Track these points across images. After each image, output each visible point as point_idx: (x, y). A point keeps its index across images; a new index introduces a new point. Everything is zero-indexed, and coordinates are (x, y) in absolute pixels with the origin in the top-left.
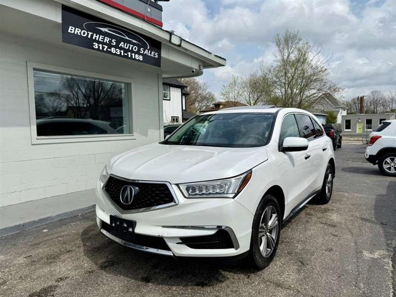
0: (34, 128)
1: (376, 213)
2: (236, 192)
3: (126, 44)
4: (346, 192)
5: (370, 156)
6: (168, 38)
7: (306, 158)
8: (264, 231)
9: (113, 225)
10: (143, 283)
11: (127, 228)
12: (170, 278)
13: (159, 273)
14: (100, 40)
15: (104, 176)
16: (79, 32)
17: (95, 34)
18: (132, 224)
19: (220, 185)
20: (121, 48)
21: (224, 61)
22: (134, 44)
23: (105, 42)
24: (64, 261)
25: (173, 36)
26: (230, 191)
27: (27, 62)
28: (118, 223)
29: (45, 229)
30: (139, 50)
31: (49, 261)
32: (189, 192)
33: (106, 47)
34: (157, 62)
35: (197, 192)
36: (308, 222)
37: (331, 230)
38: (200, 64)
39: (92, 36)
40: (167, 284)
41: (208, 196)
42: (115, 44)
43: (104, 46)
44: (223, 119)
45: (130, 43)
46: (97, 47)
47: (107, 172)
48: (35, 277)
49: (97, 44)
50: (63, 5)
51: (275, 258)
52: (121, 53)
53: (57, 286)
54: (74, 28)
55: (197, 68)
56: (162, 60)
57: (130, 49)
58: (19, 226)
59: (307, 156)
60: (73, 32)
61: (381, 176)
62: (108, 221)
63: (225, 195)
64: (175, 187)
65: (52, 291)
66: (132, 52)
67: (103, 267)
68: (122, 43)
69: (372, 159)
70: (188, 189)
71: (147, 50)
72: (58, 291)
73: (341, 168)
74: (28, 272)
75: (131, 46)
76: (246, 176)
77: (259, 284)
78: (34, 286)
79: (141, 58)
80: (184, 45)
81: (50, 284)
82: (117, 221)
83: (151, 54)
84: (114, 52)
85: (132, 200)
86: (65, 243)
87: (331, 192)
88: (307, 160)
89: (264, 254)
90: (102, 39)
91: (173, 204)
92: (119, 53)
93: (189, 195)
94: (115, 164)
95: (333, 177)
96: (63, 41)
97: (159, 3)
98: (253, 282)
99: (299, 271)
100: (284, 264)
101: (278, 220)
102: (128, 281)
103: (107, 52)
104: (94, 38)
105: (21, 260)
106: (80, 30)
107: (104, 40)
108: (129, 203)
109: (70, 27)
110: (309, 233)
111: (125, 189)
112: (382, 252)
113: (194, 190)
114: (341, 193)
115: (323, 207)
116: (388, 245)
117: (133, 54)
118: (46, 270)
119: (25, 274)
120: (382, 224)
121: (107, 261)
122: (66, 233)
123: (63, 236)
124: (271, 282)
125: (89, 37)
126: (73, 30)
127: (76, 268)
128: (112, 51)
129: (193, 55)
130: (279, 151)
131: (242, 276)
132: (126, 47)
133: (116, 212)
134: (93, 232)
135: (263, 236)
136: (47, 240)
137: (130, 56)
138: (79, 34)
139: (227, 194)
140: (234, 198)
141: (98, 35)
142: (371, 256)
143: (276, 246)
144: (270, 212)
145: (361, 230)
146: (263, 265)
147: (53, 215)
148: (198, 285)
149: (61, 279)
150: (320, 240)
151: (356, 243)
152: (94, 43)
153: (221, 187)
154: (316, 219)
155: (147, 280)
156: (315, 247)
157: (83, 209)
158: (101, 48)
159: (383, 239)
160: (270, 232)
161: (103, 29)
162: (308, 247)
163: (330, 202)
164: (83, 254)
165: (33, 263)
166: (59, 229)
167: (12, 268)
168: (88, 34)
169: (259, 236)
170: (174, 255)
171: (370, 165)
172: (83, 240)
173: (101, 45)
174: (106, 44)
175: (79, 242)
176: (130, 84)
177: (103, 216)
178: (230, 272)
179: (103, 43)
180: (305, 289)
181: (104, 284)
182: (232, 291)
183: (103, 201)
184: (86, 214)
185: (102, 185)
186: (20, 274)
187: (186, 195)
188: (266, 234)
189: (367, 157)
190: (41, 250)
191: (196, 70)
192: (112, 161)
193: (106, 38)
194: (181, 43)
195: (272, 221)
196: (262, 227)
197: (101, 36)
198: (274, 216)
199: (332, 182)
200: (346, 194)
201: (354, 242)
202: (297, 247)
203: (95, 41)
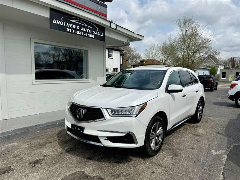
0: (34, 75)
1: (226, 130)
2: (137, 114)
3: (85, 29)
4: (212, 117)
5: (230, 95)
6: (109, 25)
7: (183, 96)
8: (154, 135)
9: (73, 129)
10: (87, 160)
11: (80, 131)
12: (102, 158)
13: (96, 155)
14: (70, 27)
15: (70, 103)
16: (59, 23)
17: (67, 24)
18: (82, 129)
19: (129, 110)
20: (82, 31)
21: (142, 37)
22: (90, 29)
23: (73, 27)
24: (47, 147)
25: (112, 24)
26: (134, 114)
27: (31, 39)
28: (75, 128)
29: (38, 130)
30: (92, 32)
31: (40, 147)
32: (113, 113)
33: (74, 30)
34: (103, 39)
35: (117, 113)
36: (184, 133)
37: (197, 138)
38: (128, 39)
39: (66, 24)
40: (100, 161)
41: (123, 115)
42: (78, 29)
43: (73, 30)
44: (137, 73)
45: (87, 28)
46: (69, 31)
47: (71, 101)
48: (33, 154)
49: (69, 29)
50: (50, 8)
51: (160, 151)
52: (82, 34)
53: (43, 159)
54: (56, 21)
55: (126, 42)
56: (105, 37)
57: (87, 31)
58: (25, 128)
59: (184, 95)
60: (55, 23)
61: (236, 108)
62: (70, 127)
63: (131, 116)
64: (105, 111)
65: (40, 161)
66: (88, 33)
67: (68, 151)
68: (83, 28)
69: (231, 97)
70: (112, 112)
71: (97, 32)
72: (44, 161)
73: (213, 102)
74: (29, 152)
75: (88, 30)
76: (143, 106)
77: (149, 164)
78: (32, 159)
79: (93, 36)
80: (118, 28)
81: (40, 158)
82: (75, 127)
83: (99, 34)
84: (78, 33)
85: (83, 116)
86: (48, 138)
87: (202, 116)
88: (184, 97)
89: (153, 148)
90: (71, 26)
91: (103, 119)
92: (81, 34)
93: (112, 114)
94: (76, 97)
95: (203, 107)
96: (50, 28)
97: (106, 3)
98: (146, 163)
99: (172, 159)
100: (165, 155)
101: (163, 130)
102: (80, 159)
103: (74, 33)
104: (67, 26)
105: (26, 146)
106: (59, 21)
107: (72, 27)
108: (81, 118)
109: (54, 20)
110: (183, 139)
111: (80, 110)
112: (223, 151)
113: (115, 112)
114: (209, 117)
115: (195, 125)
116: (228, 148)
117: (89, 34)
118: (38, 151)
119: (28, 152)
120: (228, 136)
121: (70, 148)
122: (49, 133)
123: (48, 134)
124: (156, 163)
125: (64, 25)
126: (56, 22)
127: (54, 151)
128: (77, 33)
129: (124, 34)
130: (166, 92)
131: (141, 159)
132: (85, 30)
133: (74, 122)
134: (63, 133)
135: (153, 138)
136: (39, 136)
137: (87, 35)
138: (59, 24)
139: (132, 115)
140: (135, 117)
141: (69, 24)
142: (216, 153)
143: (161, 145)
144: (158, 126)
145: (214, 139)
146: (152, 154)
147: (43, 123)
148: (116, 162)
149: (46, 156)
150: (189, 143)
151: (209, 145)
152: (67, 29)
153: (129, 111)
154: (189, 131)
155: (90, 159)
156: (185, 147)
157: (59, 120)
158: (71, 31)
159: (225, 144)
160: (158, 137)
161: (72, 21)
162: (181, 147)
163: (201, 122)
164: (57, 144)
165: (32, 147)
166: (46, 131)
167: (21, 149)
168: (64, 23)
169: (150, 138)
170: (103, 146)
171: (230, 101)
172: (58, 137)
173: (71, 30)
174: (74, 29)
175: (56, 138)
176: (88, 50)
177: (68, 124)
178: (134, 157)
179: (72, 29)
180: (174, 168)
181: (67, 159)
182: (134, 167)
183: (69, 116)
184: (61, 123)
185: (68, 107)
186: (25, 152)
187: (111, 114)
188: (155, 137)
189: (229, 96)
190: (36, 141)
191: (125, 42)
192: (74, 95)
193: (74, 25)
194: (116, 28)
195: (159, 131)
196: (152, 134)
197: (71, 25)
198: (161, 128)
199: (202, 110)
200: (212, 118)
201: (208, 145)
202: (175, 146)
203: (68, 27)
